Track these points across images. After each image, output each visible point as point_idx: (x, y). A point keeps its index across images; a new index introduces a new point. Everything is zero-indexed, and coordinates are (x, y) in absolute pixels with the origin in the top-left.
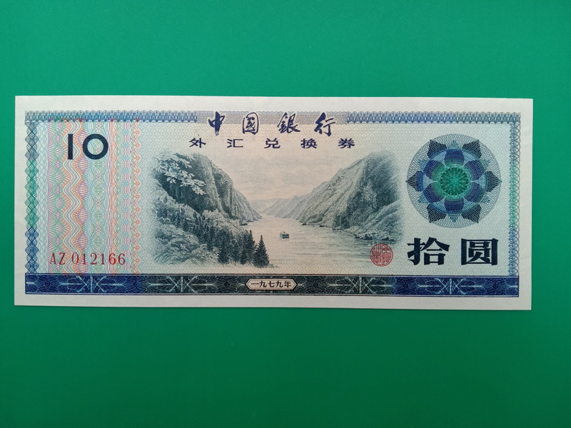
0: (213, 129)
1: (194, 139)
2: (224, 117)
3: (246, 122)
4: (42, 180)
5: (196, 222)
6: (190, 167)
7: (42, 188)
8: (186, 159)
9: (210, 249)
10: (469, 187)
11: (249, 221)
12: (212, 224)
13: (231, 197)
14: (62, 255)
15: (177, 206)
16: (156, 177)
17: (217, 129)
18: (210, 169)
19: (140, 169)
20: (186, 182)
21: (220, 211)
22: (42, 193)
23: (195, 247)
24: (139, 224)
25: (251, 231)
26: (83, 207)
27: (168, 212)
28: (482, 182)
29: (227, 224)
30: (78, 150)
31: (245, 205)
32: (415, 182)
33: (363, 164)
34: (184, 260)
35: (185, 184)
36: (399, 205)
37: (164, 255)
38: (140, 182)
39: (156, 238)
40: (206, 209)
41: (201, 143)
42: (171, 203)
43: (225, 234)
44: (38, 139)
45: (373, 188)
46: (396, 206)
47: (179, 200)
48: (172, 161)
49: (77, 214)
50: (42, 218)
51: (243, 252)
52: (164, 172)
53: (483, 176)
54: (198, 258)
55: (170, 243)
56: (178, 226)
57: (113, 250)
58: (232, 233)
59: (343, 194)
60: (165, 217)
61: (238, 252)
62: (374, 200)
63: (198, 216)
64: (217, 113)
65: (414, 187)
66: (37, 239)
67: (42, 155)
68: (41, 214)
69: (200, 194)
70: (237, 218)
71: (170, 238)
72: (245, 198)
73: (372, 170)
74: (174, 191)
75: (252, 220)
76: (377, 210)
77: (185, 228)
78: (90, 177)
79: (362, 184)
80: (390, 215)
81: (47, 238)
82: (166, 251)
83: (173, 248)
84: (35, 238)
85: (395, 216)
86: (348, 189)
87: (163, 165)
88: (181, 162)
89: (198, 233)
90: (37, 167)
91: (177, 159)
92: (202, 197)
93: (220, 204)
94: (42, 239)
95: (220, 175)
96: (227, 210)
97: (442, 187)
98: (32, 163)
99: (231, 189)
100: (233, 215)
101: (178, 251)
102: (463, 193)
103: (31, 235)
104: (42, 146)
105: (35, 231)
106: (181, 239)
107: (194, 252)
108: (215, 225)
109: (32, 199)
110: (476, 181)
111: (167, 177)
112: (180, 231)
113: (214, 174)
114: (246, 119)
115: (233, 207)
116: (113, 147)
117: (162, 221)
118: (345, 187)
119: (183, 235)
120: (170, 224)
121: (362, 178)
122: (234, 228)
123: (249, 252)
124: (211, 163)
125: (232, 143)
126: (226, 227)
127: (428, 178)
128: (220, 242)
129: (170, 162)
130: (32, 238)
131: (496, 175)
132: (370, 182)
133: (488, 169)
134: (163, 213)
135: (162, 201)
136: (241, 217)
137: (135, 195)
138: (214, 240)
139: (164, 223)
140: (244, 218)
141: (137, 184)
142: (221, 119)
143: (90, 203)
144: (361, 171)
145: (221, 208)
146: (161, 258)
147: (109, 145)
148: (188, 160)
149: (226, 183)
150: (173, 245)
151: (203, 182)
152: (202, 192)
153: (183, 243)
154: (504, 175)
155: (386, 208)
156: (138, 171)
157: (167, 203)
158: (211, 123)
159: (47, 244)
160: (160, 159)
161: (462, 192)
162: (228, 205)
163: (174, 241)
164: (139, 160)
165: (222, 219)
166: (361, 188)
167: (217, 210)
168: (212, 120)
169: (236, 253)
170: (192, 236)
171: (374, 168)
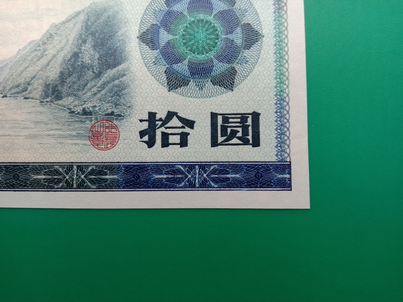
10: (220, 44)
28: (238, 37)
32: (148, 38)
33: (82, 17)
36: (128, 69)
45: (94, 47)
46: (124, 70)
53: (239, 30)
59: (55, 56)
62: (96, 62)
65: (148, 44)
73: (93, 24)
76: (98, 75)
79: (80, 41)
80: (117, 82)
85: (122, 83)
86: (62, 49)
97: (185, 44)
102: (212, 53)
110: (230, 36)
118: (58, 47)
121: (81, 35)
127: (166, 33)
131: (256, 28)
132: (90, 40)
133: (245, 20)
144: (79, 26)
154: (267, 28)
155: (110, 73)
161: (211, 50)
166: (79, 47)
171: (96, 21)
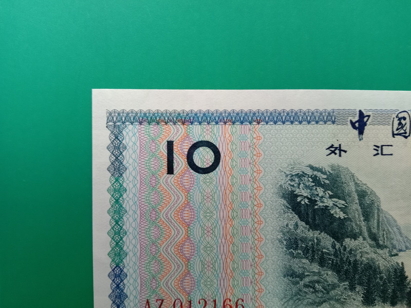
0: (356, 132)
1: (332, 147)
2: (369, 116)
3: (396, 122)
4: (131, 203)
5: (336, 255)
6: (327, 182)
7: (131, 213)
8: (322, 173)
9: (352, 288)
11: (400, 251)
12: (355, 256)
13: (378, 220)
14: (159, 302)
15: (311, 234)
16: (284, 197)
17: (361, 132)
18: (352, 184)
19: (262, 186)
20: (323, 202)
21: (364, 239)
22: (131, 220)
23: (334, 286)
24: (263, 259)
25: (402, 263)
26: (188, 238)
27: (300, 242)
29: (374, 256)
30: (180, 162)
31: (395, 229)
34: (320, 303)
35: (321, 204)
37: (295, 299)
38: (262, 203)
39: (284, 276)
40: (348, 237)
41: (340, 150)
42: (303, 230)
43: (371, 269)
44: (126, 148)
47: (313, 227)
48: (304, 175)
49: (180, 248)
50: (131, 254)
51: (394, 291)
52: (293, 189)
54: (338, 301)
55: (302, 283)
56: (312, 260)
57: (229, 294)
58: (379, 267)
60: (296, 249)
61: (387, 291)
63: (337, 247)
64: (360, 111)
66: (125, 281)
67: (131, 168)
68: (131, 247)
69: (340, 218)
70: (386, 247)
71: (302, 276)
72: (395, 221)
74: (307, 214)
75: (404, 249)
77: (322, 262)
78: (197, 197)
81: (139, 281)
82: (297, 294)
83: (306, 290)
84: (122, 281)
87: (292, 180)
88: (316, 176)
89: (337, 268)
90: (125, 185)
91: (309, 172)
92: (342, 222)
93: (364, 229)
94: (131, 281)
95: (365, 192)
96: (374, 237)
98: (117, 180)
99: (378, 209)
100: (381, 243)
101: (313, 292)
103: (116, 276)
104: (130, 157)
105: (122, 271)
106: (316, 278)
107: (333, 293)
108: (358, 257)
109: (117, 228)
111: (297, 196)
112: (315, 267)
113: (357, 191)
114: (396, 119)
115: (381, 233)
116: (227, 158)
117: (291, 254)
119: (319, 273)
120: (302, 258)
122: (382, 260)
123: (402, 290)
124: (353, 176)
125: (379, 150)
126: (372, 259)
128: (365, 279)
129: (301, 176)
130: (118, 280)
134: (293, 244)
135: (292, 227)
136: (390, 246)
137: (256, 220)
138: (357, 277)
139: (294, 257)
140: (394, 247)
141: (259, 205)
142: (365, 119)
143: (197, 232)
145: (366, 234)
146: (291, 302)
147: (222, 155)
148: (324, 173)
149: (373, 202)
150: (306, 286)
151: (343, 202)
152: (342, 215)
153: (318, 282)
156: (259, 188)
157: (299, 231)
158: (353, 124)
159: (139, 288)
160: (288, 173)
162: (375, 231)
163: (307, 280)
164: (261, 175)
165: (368, 249)
167: (361, 239)
168: (354, 120)
169: (384, 291)
170: (330, 273)
